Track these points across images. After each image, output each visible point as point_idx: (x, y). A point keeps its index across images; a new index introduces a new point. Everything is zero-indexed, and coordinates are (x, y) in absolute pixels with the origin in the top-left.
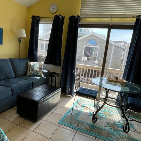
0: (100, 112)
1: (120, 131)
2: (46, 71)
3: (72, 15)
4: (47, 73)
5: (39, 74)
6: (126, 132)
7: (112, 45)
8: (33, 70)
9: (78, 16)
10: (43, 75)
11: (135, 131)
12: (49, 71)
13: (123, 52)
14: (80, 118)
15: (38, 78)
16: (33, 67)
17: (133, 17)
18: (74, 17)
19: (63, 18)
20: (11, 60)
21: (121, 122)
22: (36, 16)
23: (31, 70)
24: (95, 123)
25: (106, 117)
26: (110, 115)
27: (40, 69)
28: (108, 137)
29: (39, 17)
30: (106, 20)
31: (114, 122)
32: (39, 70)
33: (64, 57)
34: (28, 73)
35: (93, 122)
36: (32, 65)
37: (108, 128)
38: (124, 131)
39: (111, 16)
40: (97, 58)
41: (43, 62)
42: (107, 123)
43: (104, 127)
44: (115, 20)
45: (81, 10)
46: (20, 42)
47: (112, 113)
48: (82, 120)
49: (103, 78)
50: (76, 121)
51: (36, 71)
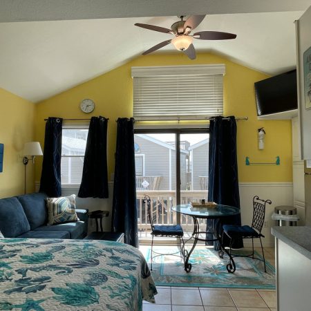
0: (190, 258)
1: (224, 273)
2: (84, 211)
3: (121, 117)
4: (85, 214)
5: (72, 218)
6: (232, 273)
7: (168, 149)
8: (60, 212)
9: (131, 118)
10: (78, 219)
11: (242, 269)
12: (87, 210)
13: (187, 160)
14: (165, 272)
16: (59, 206)
17: (206, 119)
18: (125, 119)
19: (106, 120)
21: (222, 264)
22: (55, 119)
23: (56, 212)
24: (190, 273)
25: (200, 263)
26: (204, 259)
27: (73, 207)
28: (213, 282)
29: (61, 120)
31: (214, 266)
32: (72, 211)
33: (115, 181)
34: (52, 219)
35: (187, 272)
36: (56, 203)
37: (209, 274)
38: (229, 272)
39: (179, 118)
40: (144, 176)
41: (74, 196)
42: (206, 269)
43: (203, 275)
44: (184, 123)
45: (134, 109)
46: (26, 164)
47: (205, 256)
48: (171, 274)
49: (181, 205)
50: (163, 276)
51: (67, 213)
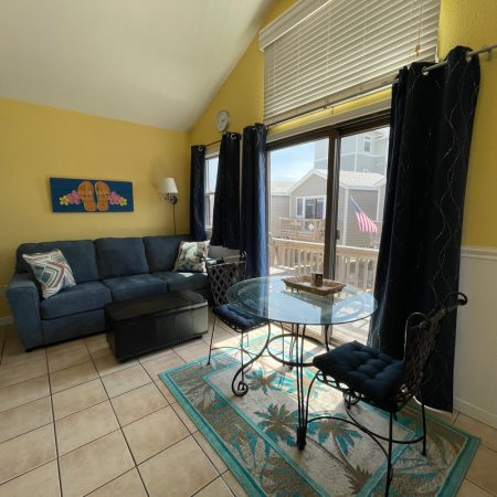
2: (213, 262)
5: (196, 268)
8: (184, 259)
10: (205, 270)
11: (342, 456)
14: (215, 377)
15: (188, 275)
19: (238, 137)
20: (146, 240)
22: (197, 147)
24: (238, 398)
25: (289, 392)
27: (200, 255)
29: (204, 148)
30: (320, 116)
32: (197, 259)
34: (178, 265)
39: (326, 103)
41: (207, 243)
43: (248, 415)
45: (265, 108)
46: (174, 203)
50: (200, 380)
51: (189, 260)
